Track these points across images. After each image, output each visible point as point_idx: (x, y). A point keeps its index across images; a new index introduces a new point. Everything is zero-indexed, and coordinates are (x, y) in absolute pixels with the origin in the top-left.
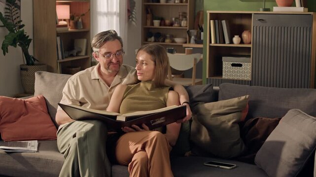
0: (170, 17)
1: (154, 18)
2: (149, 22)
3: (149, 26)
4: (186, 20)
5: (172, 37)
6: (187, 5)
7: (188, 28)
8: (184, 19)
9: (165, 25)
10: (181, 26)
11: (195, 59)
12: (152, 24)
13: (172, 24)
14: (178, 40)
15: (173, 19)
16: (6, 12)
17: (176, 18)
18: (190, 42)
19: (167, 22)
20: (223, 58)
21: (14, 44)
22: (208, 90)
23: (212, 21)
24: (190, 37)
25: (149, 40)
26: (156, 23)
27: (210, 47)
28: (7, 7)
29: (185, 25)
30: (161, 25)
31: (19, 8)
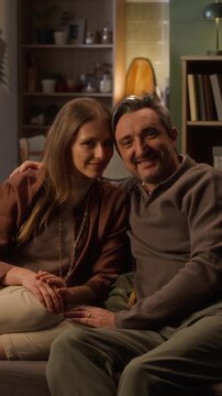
8: (105, 77)
9: (66, 90)
10: (98, 91)
12: (39, 88)
13: (79, 88)
15: (83, 77)
17: (88, 76)
19: (71, 83)
20: (214, 148)
25: (34, 120)
26: (48, 85)
29: (107, 89)
30: (57, 90)
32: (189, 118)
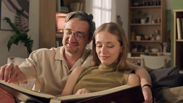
0: (148, 33)
1: (137, 34)
2: (133, 38)
3: (133, 40)
4: (160, 36)
5: (150, 48)
6: (160, 25)
7: (161, 42)
8: (158, 35)
9: (145, 39)
10: (156, 40)
11: (166, 60)
12: (135, 39)
13: (149, 39)
14: (154, 50)
15: (151, 36)
16: (16, 20)
17: (153, 35)
18: (162, 51)
19: (146, 37)
21: (16, 42)
22: (173, 73)
23: (178, 19)
24: (163, 48)
26: (138, 38)
27: (177, 42)
28: (18, 16)
29: (159, 39)
30: (141, 39)
31: (27, 17)
32: (177, 38)
